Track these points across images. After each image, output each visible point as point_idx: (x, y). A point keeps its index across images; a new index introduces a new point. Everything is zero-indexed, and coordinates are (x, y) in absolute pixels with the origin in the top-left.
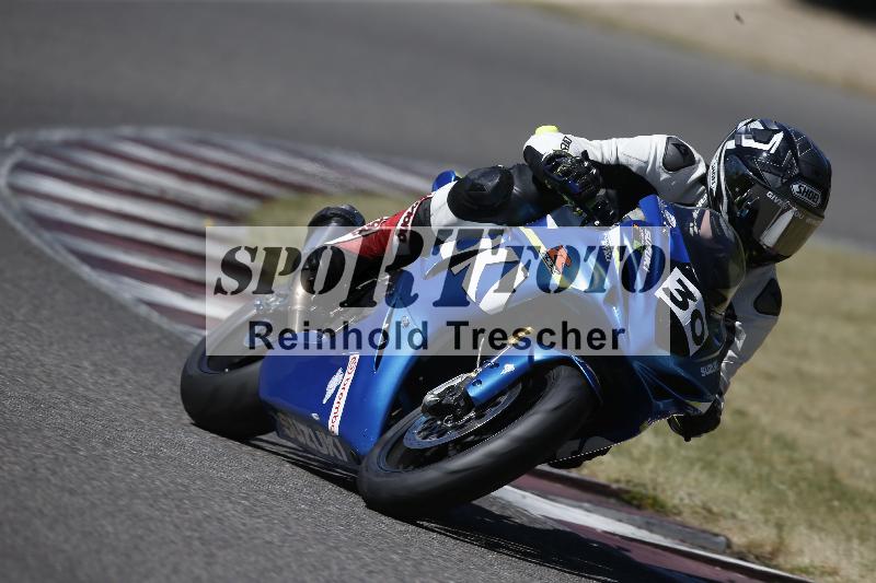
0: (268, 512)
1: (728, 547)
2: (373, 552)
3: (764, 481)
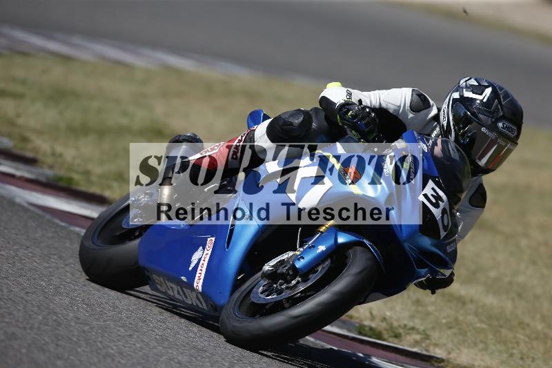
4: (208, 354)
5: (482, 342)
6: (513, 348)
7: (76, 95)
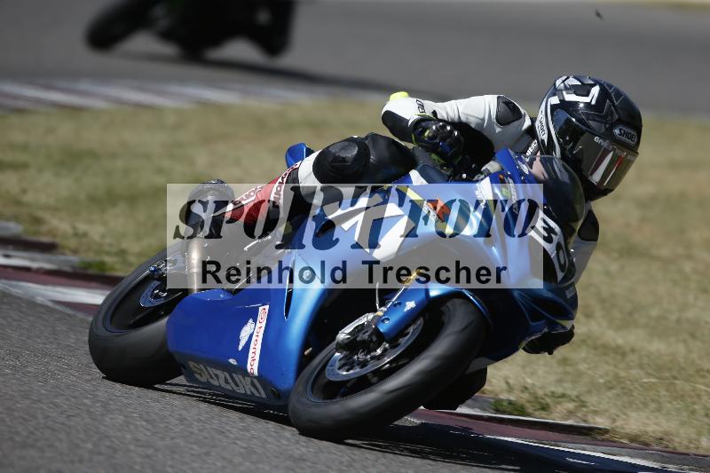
4: (309, 464)
5: (653, 401)
6: (694, 403)
7: (93, 155)
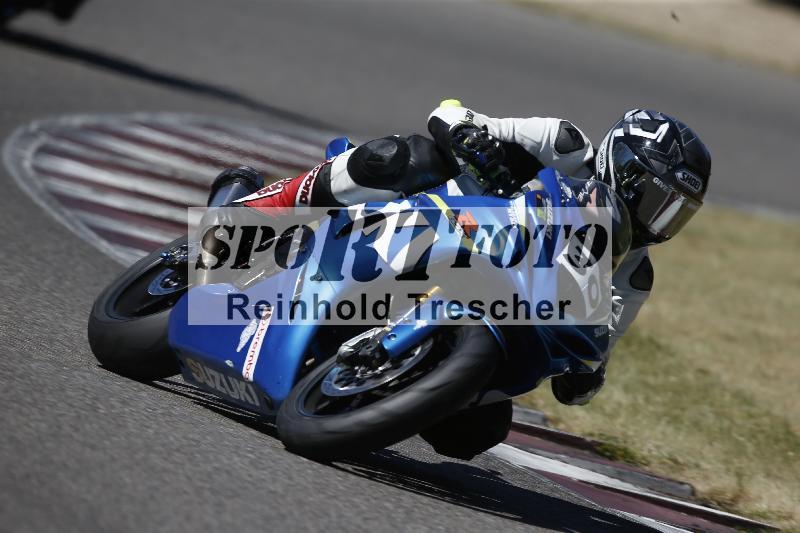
0: (272, 464)
1: (693, 494)
2: (368, 500)
3: (725, 434)
